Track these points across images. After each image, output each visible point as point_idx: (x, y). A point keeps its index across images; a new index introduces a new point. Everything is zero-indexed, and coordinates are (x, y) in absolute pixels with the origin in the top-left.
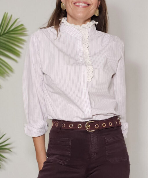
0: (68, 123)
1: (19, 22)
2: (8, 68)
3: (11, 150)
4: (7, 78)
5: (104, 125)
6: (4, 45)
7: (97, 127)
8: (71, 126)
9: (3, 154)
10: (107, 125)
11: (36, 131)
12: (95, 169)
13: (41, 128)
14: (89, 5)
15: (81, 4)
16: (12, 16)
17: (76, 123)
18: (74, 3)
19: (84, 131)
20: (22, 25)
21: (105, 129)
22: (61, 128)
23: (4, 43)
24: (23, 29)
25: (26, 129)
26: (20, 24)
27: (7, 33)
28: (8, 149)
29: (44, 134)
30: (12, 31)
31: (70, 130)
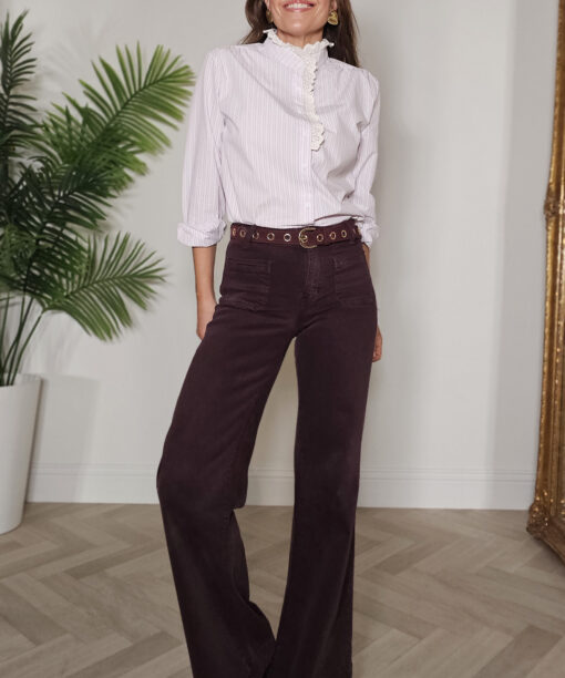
0: (265, 231)
1: (183, 61)
2: (162, 140)
3: (165, 278)
4: (160, 155)
5: (333, 236)
6: (155, 101)
7: (320, 238)
8: (271, 236)
9: (152, 287)
10: (339, 235)
11: (203, 236)
12: (314, 319)
13: (212, 232)
14: (312, 5)
15: (295, 6)
16: (169, 52)
17: (280, 232)
18: (285, 6)
19: (296, 247)
20: (187, 67)
21: (336, 242)
22: (251, 241)
23: (155, 98)
24: (189, 74)
25: (180, 231)
26: (182, 65)
27: (162, 80)
28: (160, 278)
29: (215, 245)
30: (170, 76)
31: (269, 244)
